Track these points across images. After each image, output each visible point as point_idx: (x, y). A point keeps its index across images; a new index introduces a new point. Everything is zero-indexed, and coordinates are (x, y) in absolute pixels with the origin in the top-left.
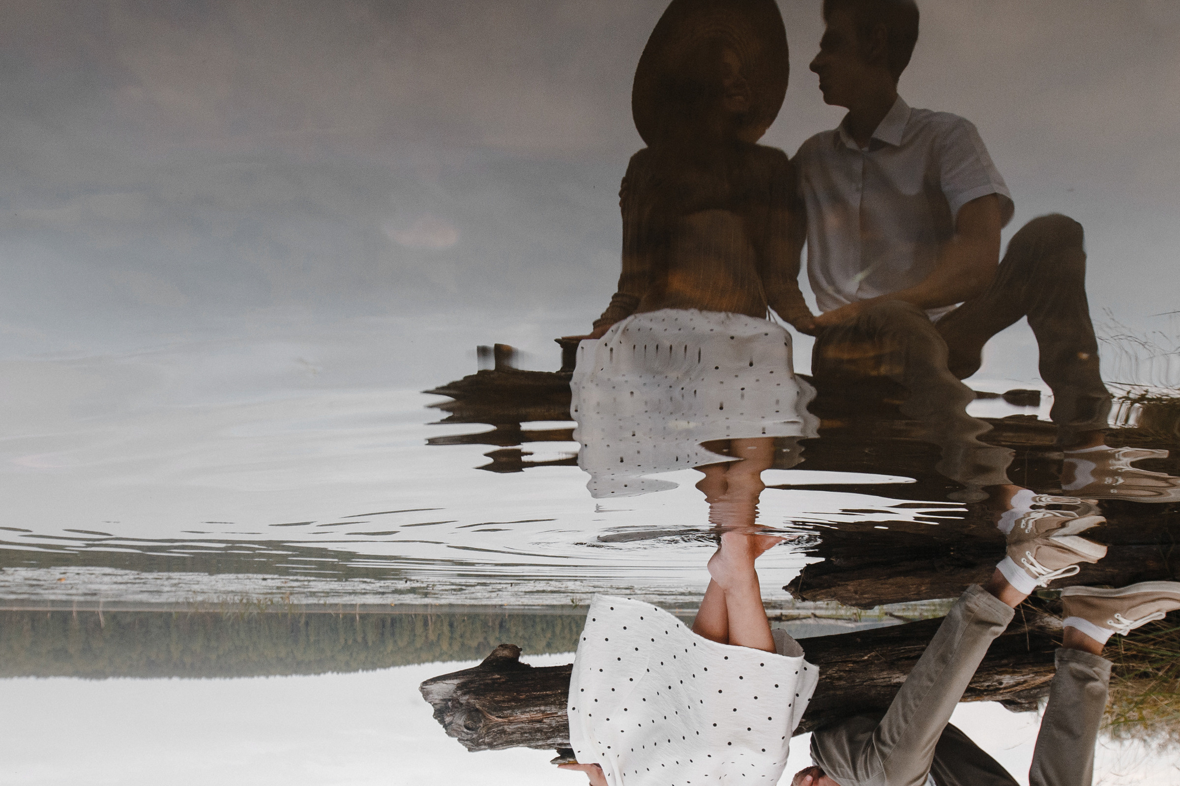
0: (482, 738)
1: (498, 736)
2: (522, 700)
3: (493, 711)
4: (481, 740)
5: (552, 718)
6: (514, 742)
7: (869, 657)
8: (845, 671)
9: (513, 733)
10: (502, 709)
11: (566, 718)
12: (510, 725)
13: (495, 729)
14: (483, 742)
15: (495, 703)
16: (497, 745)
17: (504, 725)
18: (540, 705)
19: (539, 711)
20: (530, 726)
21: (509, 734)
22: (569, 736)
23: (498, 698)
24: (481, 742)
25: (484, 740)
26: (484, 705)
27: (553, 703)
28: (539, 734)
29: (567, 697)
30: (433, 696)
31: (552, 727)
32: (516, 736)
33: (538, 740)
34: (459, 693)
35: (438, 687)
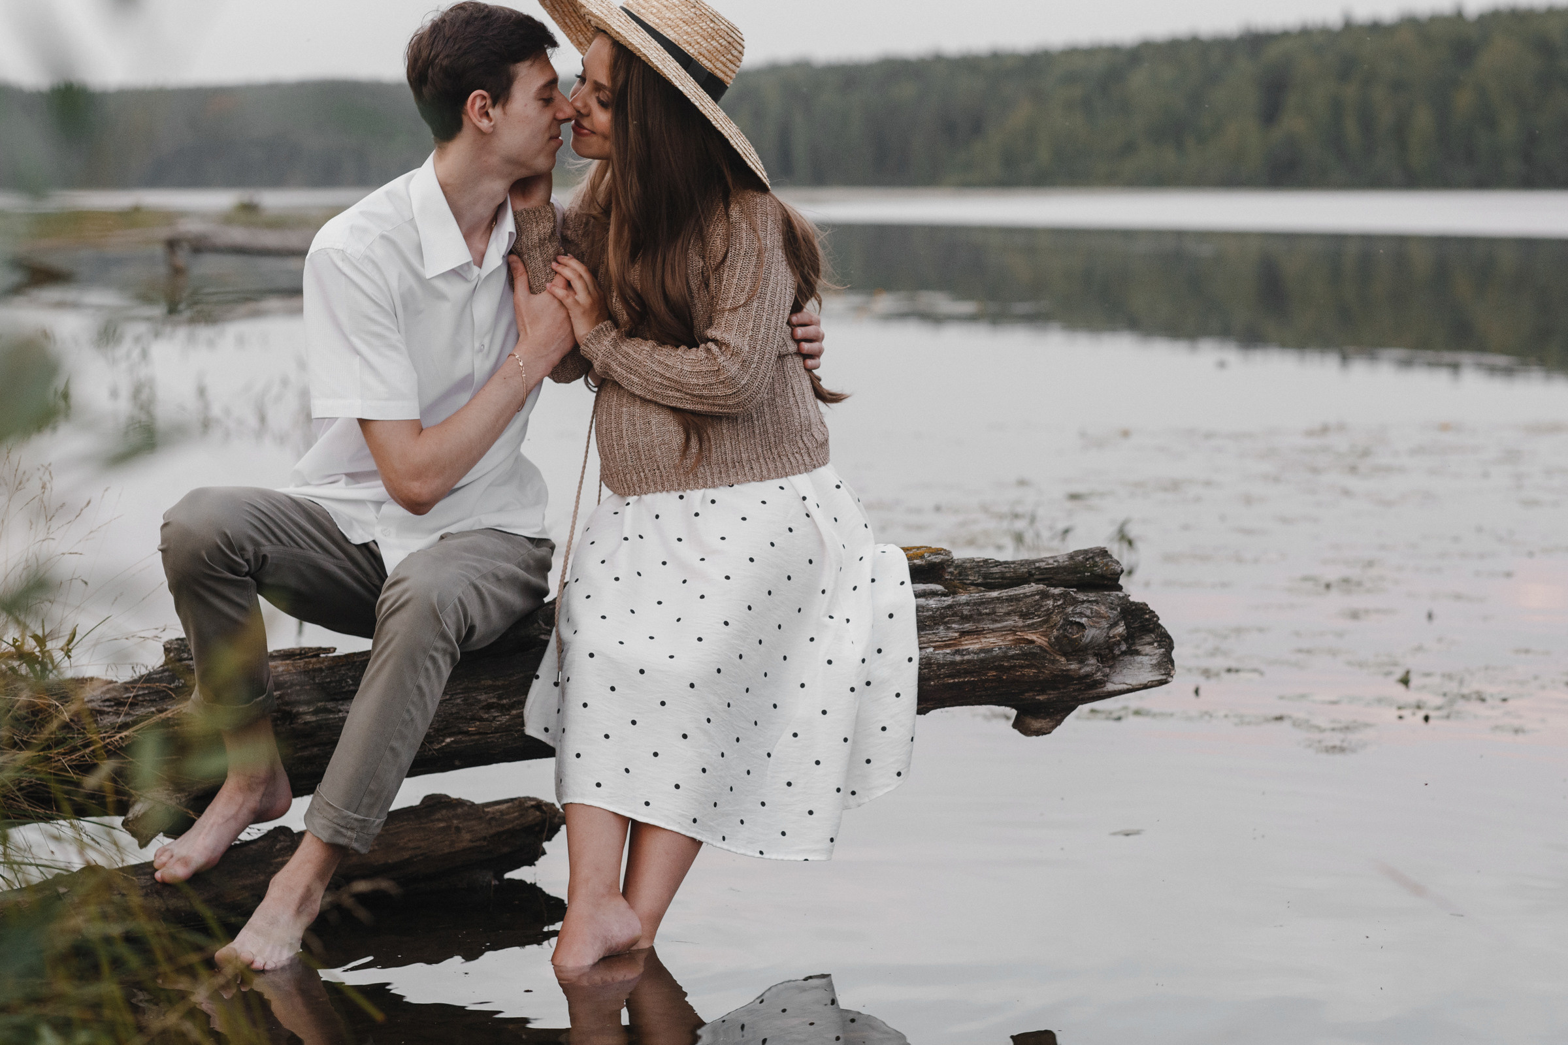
0: (1058, 606)
1: (1032, 610)
2: (991, 669)
3: (1037, 653)
4: (1059, 603)
5: (944, 639)
6: (1007, 599)
7: (443, 741)
8: (481, 720)
9: (1008, 614)
10: (1025, 655)
11: (922, 639)
12: (1014, 627)
13: (1037, 620)
14: (1055, 600)
15: (1035, 665)
16: (1034, 595)
17: (1023, 627)
18: (962, 662)
19: (964, 653)
20: (981, 626)
21: (1014, 612)
22: (917, 611)
23: (1032, 672)
24: (1059, 600)
25: (1054, 602)
26: (1054, 662)
27: (940, 666)
28: (965, 612)
29: (920, 674)
30: (1151, 660)
31: (945, 623)
32: (1002, 609)
33: (967, 604)
34: (1099, 676)
35: (1140, 677)
